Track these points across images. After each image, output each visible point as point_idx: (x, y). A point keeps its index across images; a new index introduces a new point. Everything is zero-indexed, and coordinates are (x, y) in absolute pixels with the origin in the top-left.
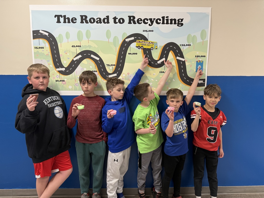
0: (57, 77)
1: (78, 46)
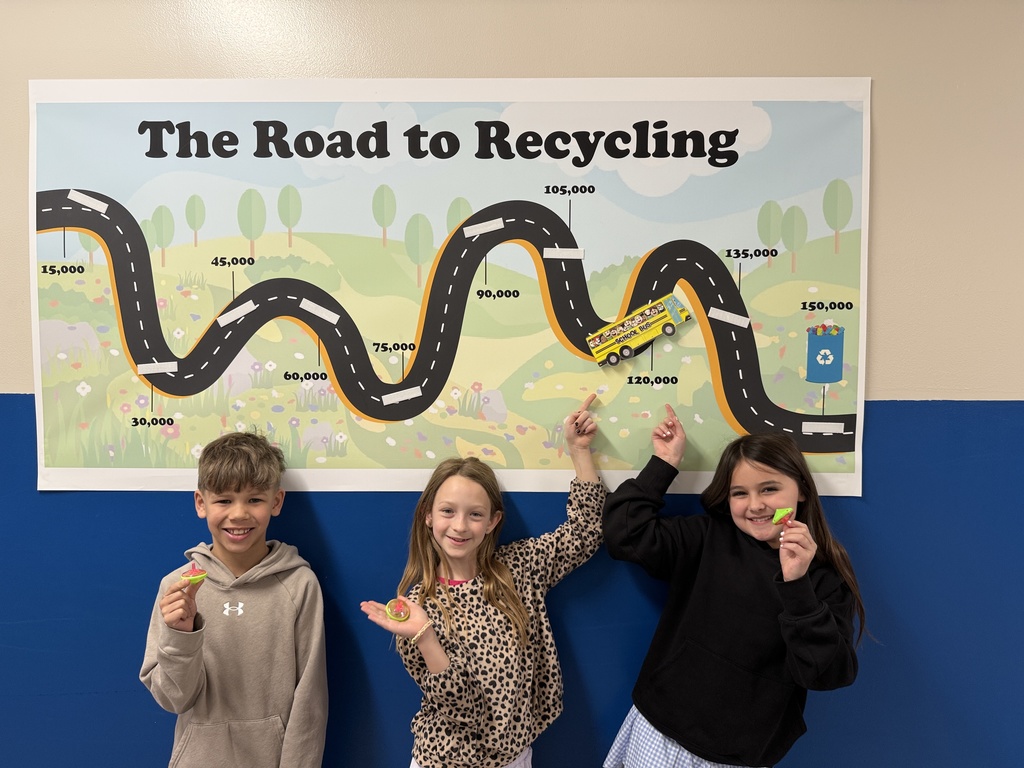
0: (142, 402)
1: (243, 261)
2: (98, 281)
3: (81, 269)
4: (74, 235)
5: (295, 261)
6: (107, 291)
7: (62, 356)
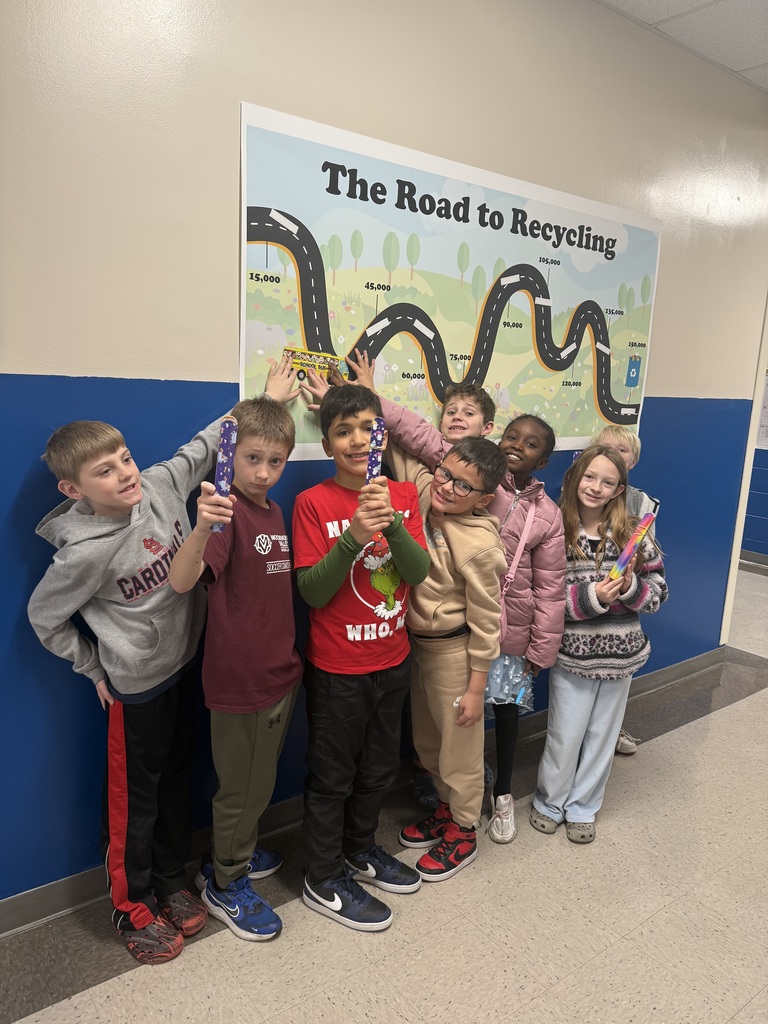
1: (383, 287)
2: (289, 292)
3: (277, 280)
4: (275, 249)
5: (413, 291)
6: (295, 300)
7: (260, 352)
